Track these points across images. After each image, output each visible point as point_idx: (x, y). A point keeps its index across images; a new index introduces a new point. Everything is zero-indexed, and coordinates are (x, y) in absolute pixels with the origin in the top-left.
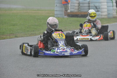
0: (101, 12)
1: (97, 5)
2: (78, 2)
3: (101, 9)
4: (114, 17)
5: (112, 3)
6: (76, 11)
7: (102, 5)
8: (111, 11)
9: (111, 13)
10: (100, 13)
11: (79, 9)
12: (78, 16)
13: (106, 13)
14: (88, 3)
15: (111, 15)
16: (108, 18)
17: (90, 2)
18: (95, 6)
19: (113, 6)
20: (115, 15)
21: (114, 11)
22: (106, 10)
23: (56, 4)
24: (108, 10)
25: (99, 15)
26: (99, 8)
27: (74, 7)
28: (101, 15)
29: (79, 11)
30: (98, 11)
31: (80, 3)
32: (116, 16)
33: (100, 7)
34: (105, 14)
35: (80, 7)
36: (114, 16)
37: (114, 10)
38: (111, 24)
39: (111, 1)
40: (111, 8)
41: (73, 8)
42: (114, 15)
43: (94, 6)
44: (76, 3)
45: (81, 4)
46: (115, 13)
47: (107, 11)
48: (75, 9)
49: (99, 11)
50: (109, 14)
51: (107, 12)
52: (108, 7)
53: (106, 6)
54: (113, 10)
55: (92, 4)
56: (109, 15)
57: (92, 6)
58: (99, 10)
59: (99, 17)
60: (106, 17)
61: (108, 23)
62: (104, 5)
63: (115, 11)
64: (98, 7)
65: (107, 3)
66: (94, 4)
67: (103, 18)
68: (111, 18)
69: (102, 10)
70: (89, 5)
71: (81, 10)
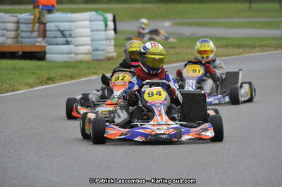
0: (76, 46)
1: (64, 26)
2: (14, 19)
3: (75, 37)
4: (109, 59)
5: (105, 21)
6: (10, 41)
7: (76, 28)
8: (102, 42)
9: (101, 48)
10: (72, 47)
11: (17, 37)
12: (17, 54)
13: (89, 47)
15: (101, 52)
16: (94, 60)
18: (59, 30)
19: (106, 30)
20: (110, 53)
21: (108, 42)
22: (89, 38)
24: (92, 41)
25: (71, 53)
26: (70, 36)
27: (5, 32)
28: (76, 54)
29: (17, 42)
30: (67, 43)
31: (21, 21)
32: (114, 54)
33: (73, 32)
34: (86, 51)
35: (19, 31)
36: (109, 55)
37: (110, 39)
39: (101, 17)
40: (102, 34)
41: (3, 36)
42: (108, 53)
43: (56, 31)
44: (9, 22)
45: (22, 23)
46: (112, 48)
47: (89, 42)
48: (7, 38)
49: (71, 41)
50: (97, 50)
51: (91, 45)
52: (92, 31)
53: (88, 30)
54: (107, 40)
55: (53, 24)
56: (97, 52)
57: (51, 31)
58: (69, 39)
59: (71, 58)
60: (88, 57)
61: (94, 73)
62: (84, 27)
63: (113, 42)
64: (66, 33)
65: (90, 21)
66: (57, 24)
67: (81, 62)
68: (100, 60)
69: (77, 39)
71: (24, 40)
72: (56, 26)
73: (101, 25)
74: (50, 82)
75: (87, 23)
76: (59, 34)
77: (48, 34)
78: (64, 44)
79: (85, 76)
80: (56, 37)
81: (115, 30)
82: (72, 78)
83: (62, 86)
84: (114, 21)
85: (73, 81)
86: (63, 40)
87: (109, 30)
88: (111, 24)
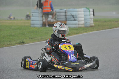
1: (73, 14)
3: (78, 18)
4: (91, 26)
5: (89, 11)
7: (79, 14)
8: (89, 20)
9: (88, 22)
10: (77, 22)
11: (55, 18)
13: (83, 22)
14: (65, 12)
15: (88, 24)
17: (67, 11)
19: (90, 15)
20: (92, 24)
21: (91, 20)
22: (83, 18)
23: (32, 14)
24: (85, 19)
25: (76, 24)
26: (76, 17)
28: (78, 24)
30: (75, 20)
32: (93, 25)
35: (56, 16)
36: (91, 25)
38: (88, 33)
39: (88, 10)
40: (88, 17)
43: (70, 16)
45: (58, 13)
46: (92, 22)
49: (76, 20)
50: (86, 23)
52: (85, 15)
53: (83, 15)
55: (69, 13)
56: (87, 24)
57: (69, 16)
58: (76, 19)
59: (76, 26)
60: (83, 26)
61: (86, 32)
62: (82, 14)
63: (93, 20)
64: (75, 16)
65: (84, 11)
66: (71, 13)
67: (80, 27)
68: (87, 27)
70: (66, 14)
71: (58, 19)
72: (71, 14)
73: (88, 13)
74: (68, 35)
75: (83, 12)
76: (71, 17)
77: (67, 17)
78: (74, 21)
79: (82, 33)
80: (70, 18)
81: (94, 15)
82: (77, 34)
83: (73, 37)
84: (93, 11)
85: (77, 35)
86: (73, 19)
87: (91, 15)
88: (92, 13)
